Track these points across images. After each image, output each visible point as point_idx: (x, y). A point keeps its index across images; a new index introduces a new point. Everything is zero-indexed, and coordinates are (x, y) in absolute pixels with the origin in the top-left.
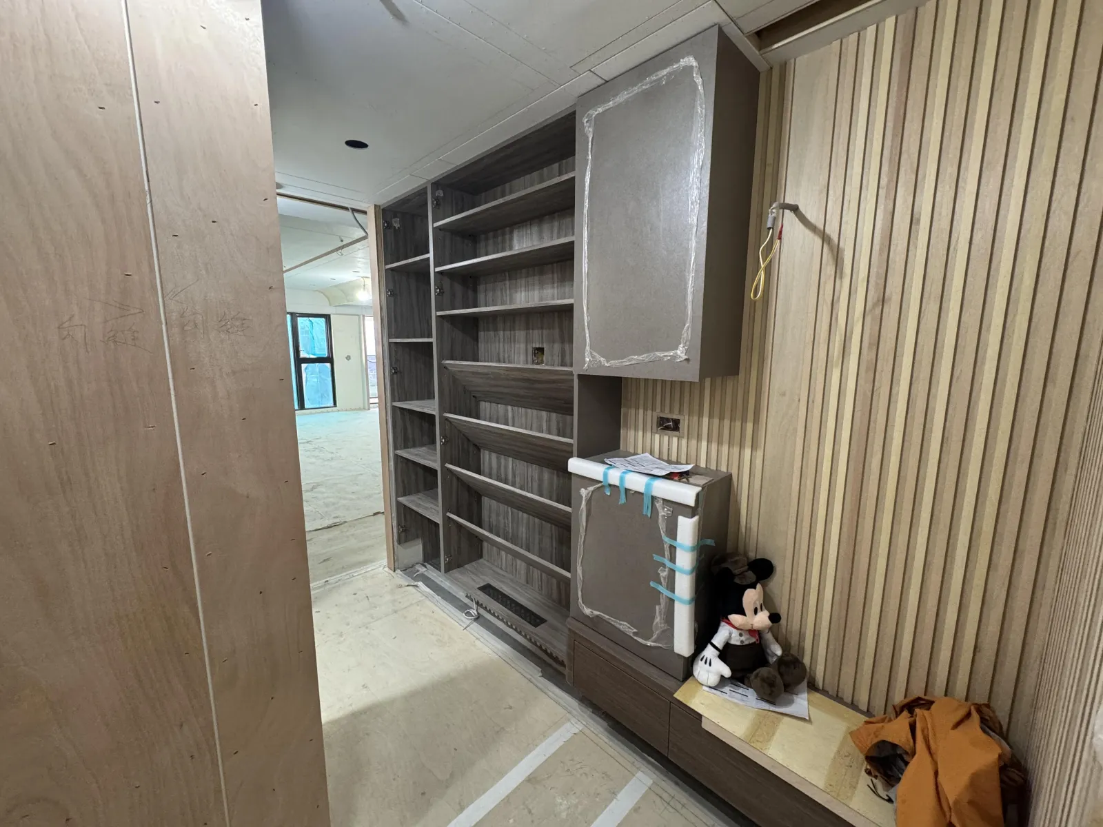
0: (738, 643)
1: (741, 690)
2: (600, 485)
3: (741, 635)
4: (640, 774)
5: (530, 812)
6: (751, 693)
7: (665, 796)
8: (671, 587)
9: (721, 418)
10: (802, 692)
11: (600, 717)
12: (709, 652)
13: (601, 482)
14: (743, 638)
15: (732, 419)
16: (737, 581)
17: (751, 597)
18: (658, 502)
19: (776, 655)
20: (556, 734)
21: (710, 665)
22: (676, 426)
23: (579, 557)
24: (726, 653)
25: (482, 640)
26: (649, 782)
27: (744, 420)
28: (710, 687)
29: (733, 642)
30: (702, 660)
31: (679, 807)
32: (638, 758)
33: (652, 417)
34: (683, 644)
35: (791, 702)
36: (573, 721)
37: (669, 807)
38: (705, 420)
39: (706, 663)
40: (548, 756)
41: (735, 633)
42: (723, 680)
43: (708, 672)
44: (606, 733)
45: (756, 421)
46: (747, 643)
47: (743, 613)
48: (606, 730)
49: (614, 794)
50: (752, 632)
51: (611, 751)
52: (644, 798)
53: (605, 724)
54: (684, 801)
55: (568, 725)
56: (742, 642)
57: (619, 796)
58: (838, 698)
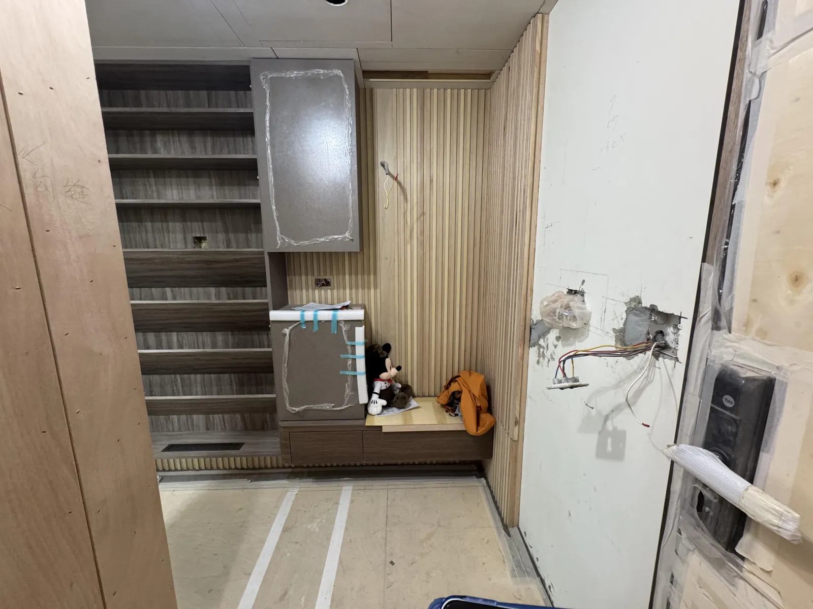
0: (385, 388)
1: (390, 410)
2: (298, 323)
3: (385, 383)
4: (344, 488)
5: (297, 543)
6: (394, 409)
7: (362, 488)
8: (354, 369)
9: (357, 274)
10: (411, 400)
11: (306, 478)
12: (375, 397)
13: (299, 321)
14: (386, 385)
15: (363, 274)
16: (381, 356)
17: (388, 362)
18: (341, 323)
19: (399, 388)
20: (284, 503)
21: (377, 403)
22: (327, 283)
23: (285, 377)
24: (382, 395)
25: (179, 489)
26: (351, 487)
27: (369, 274)
28: (378, 414)
29: (383, 388)
30: (372, 403)
31: (370, 487)
32: (339, 482)
34: (363, 398)
35: (410, 405)
36: (290, 489)
37: (366, 491)
38: (347, 277)
39: (374, 403)
40: (287, 514)
41: (383, 383)
42: (384, 407)
43: (376, 407)
44: (314, 483)
45: (375, 274)
46: (388, 386)
47: (387, 371)
48: (313, 482)
49: (337, 503)
50: (389, 380)
51: (322, 489)
52: (352, 495)
53: (311, 480)
54: (371, 484)
55: (289, 493)
56: (386, 386)
57: (341, 502)
58: (424, 396)
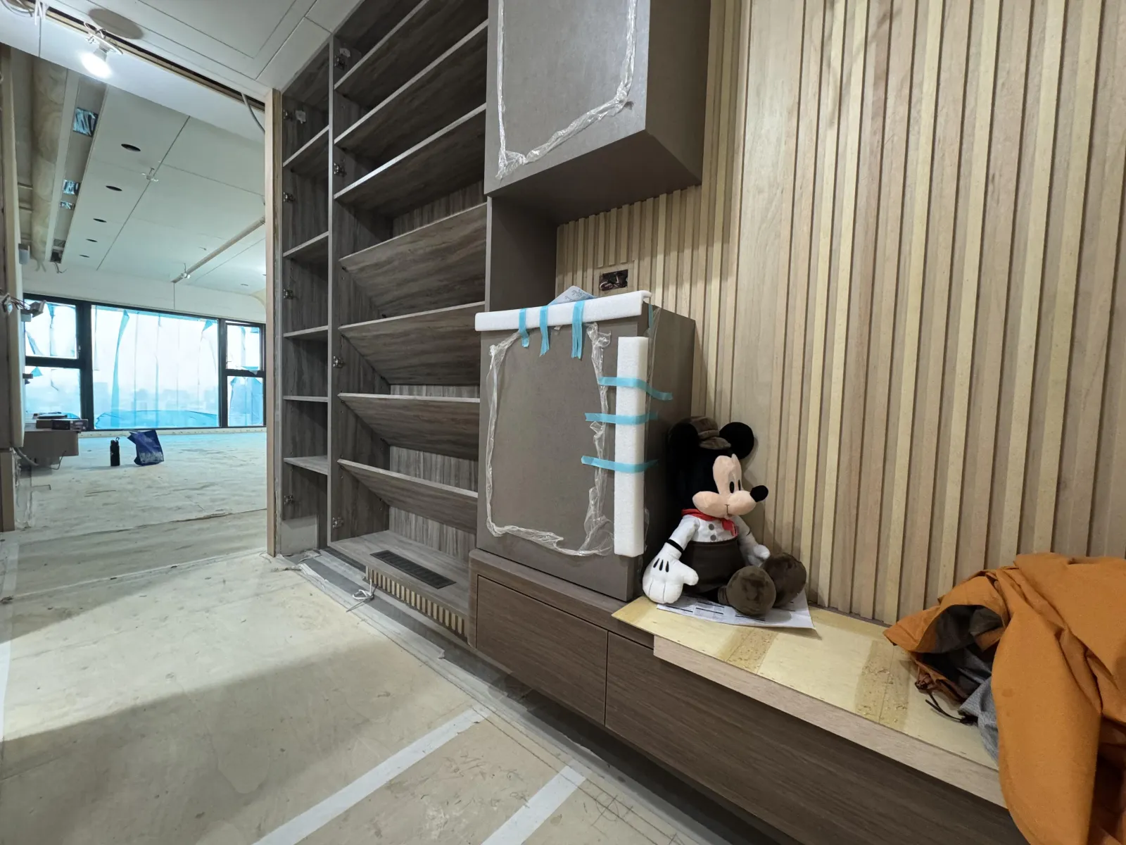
0: (708, 540)
1: (713, 608)
2: (515, 336)
3: (711, 527)
4: (566, 771)
7: (603, 798)
8: (610, 454)
9: (680, 250)
10: (803, 608)
11: (518, 702)
12: (668, 553)
13: (516, 330)
14: (714, 532)
15: (694, 247)
16: (704, 445)
17: (724, 467)
18: (591, 329)
19: (761, 559)
20: (446, 726)
21: (667, 570)
22: (622, 285)
23: (489, 453)
24: (689, 554)
25: (370, 621)
26: (580, 779)
27: (709, 244)
28: (667, 605)
29: (700, 539)
30: (655, 566)
31: (623, 811)
32: (565, 749)
33: (593, 275)
34: (627, 540)
35: (789, 618)
36: (478, 707)
37: (607, 814)
38: (660, 258)
39: (661, 569)
40: (428, 752)
41: (703, 525)
43: (664, 581)
44: (523, 720)
45: (725, 239)
46: (720, 539)
47: (714, 489)
48: (523, 716)
49: (523, 798)
51: (527, 742)
52: (568, 802)
53: (524, 709)
54: (632, 802)
55: (470, 712)
56: (713, 537)
57: (531, 801)
